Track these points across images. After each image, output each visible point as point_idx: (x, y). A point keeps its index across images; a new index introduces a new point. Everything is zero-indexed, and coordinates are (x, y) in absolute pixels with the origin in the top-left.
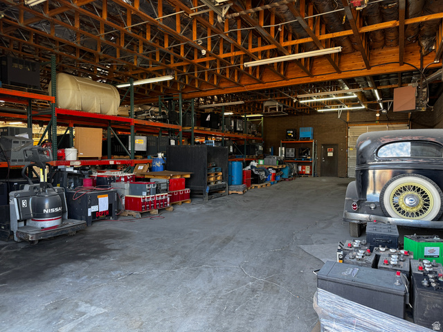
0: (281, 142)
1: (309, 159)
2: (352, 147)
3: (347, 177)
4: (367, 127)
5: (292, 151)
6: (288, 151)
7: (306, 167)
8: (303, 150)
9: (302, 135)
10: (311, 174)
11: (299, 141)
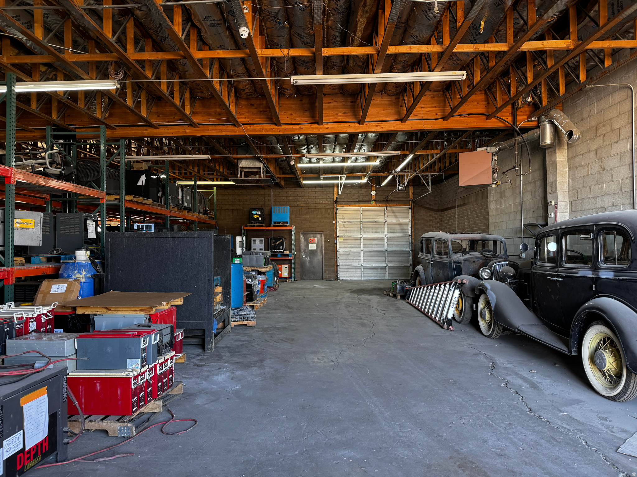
0: (244, 228)
1: (287, 255)
2: (342, 237)
3: (337, 279)
4: (361, 209)
5: (261, 243)
6: (255, 243)
7: (283, 266)
8: (277, 240)
9: (274, 219)
10: (290, 277)
11: (271, 228)
